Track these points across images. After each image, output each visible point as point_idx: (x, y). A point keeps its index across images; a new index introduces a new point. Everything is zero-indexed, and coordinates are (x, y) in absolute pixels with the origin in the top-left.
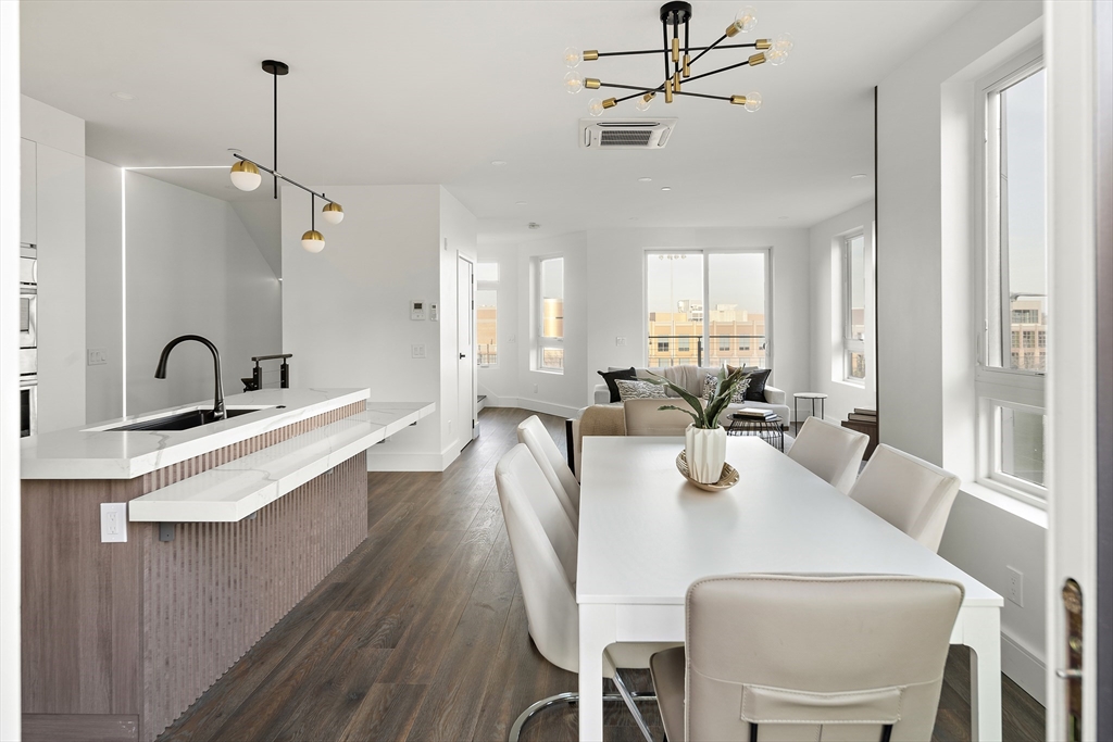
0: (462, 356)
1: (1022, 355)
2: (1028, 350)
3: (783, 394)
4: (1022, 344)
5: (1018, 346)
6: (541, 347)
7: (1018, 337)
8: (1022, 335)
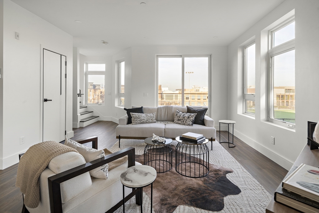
0: (46, 100)
1: (290, 102)
2: (291, 100)
3: (212, 122)
4: (290, 99)
5: (289, 99)
6: (120, 97)
7: (289, 97)
8: (290, 96)
